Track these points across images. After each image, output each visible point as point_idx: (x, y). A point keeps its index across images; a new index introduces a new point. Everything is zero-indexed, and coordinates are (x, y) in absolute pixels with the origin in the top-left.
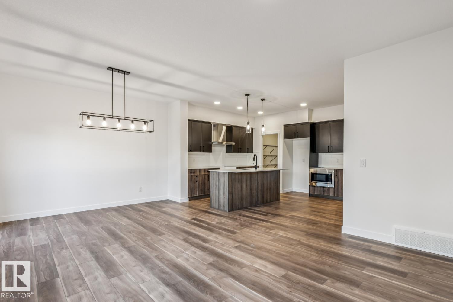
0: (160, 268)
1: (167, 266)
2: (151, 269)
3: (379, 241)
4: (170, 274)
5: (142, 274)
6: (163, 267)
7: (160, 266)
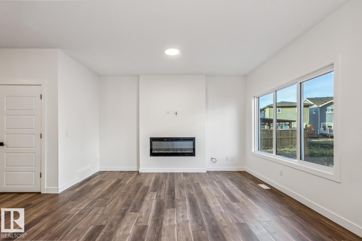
0: (207, 217)
1: (201, 217)
2: (214, 219)
3: (74, 185)
4: (204, 211)
5: (221, 218)
6: (205, 217)
7: (206, 219)
